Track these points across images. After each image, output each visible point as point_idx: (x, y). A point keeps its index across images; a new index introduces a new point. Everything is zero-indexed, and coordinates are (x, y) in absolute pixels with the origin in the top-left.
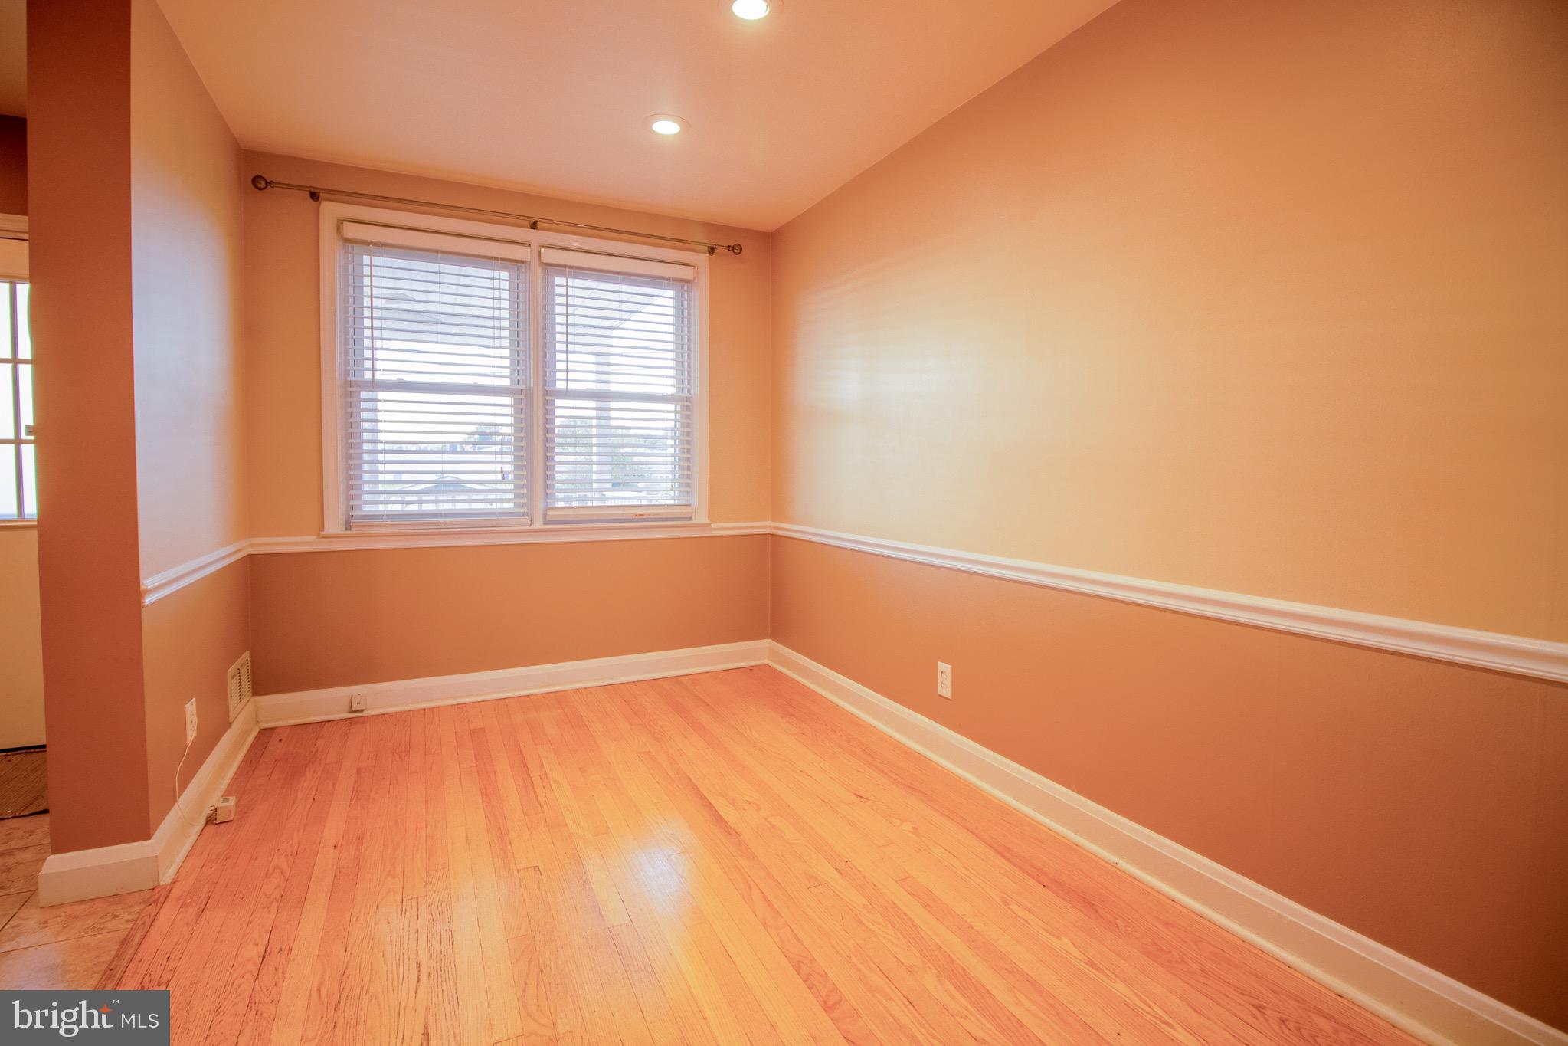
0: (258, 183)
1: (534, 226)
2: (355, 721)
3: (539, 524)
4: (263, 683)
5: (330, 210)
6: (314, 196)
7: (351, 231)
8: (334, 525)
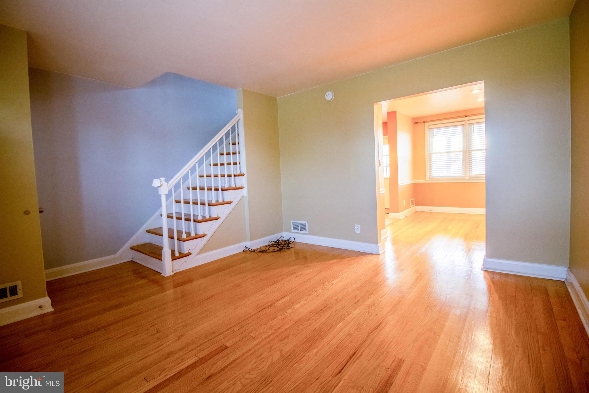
0: (416, 123)
1: (466, 117)
2: (431, 212)
3: (467, 178)
4: (417, 203)
5: (427, 124)
6: (424, 122)
7: (430, 127)
8: (427, 178)
